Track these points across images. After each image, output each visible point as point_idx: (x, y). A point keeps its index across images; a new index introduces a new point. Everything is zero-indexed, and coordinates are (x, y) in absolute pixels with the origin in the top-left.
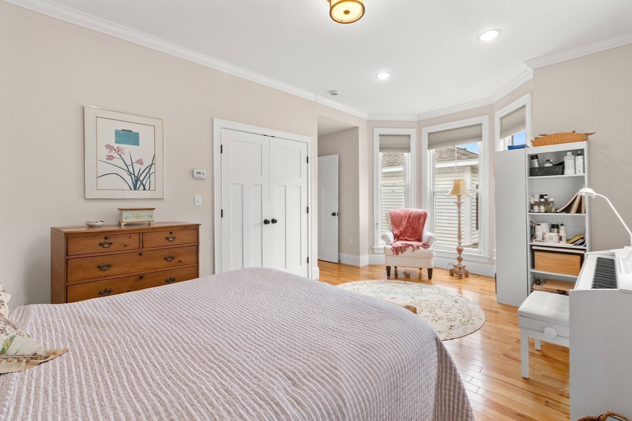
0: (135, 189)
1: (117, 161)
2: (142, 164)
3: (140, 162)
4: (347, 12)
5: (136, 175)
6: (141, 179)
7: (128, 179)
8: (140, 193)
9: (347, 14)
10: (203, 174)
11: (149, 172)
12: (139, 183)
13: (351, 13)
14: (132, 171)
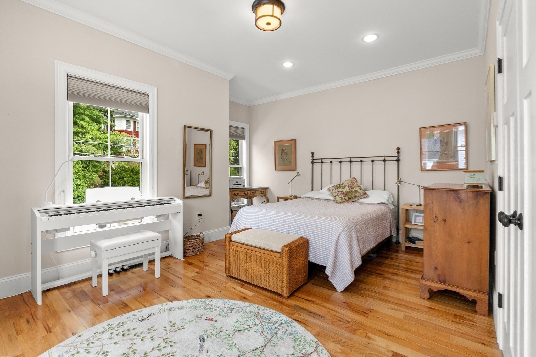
4: (268, 24)
9: (268, 25)
13: (271, 24)
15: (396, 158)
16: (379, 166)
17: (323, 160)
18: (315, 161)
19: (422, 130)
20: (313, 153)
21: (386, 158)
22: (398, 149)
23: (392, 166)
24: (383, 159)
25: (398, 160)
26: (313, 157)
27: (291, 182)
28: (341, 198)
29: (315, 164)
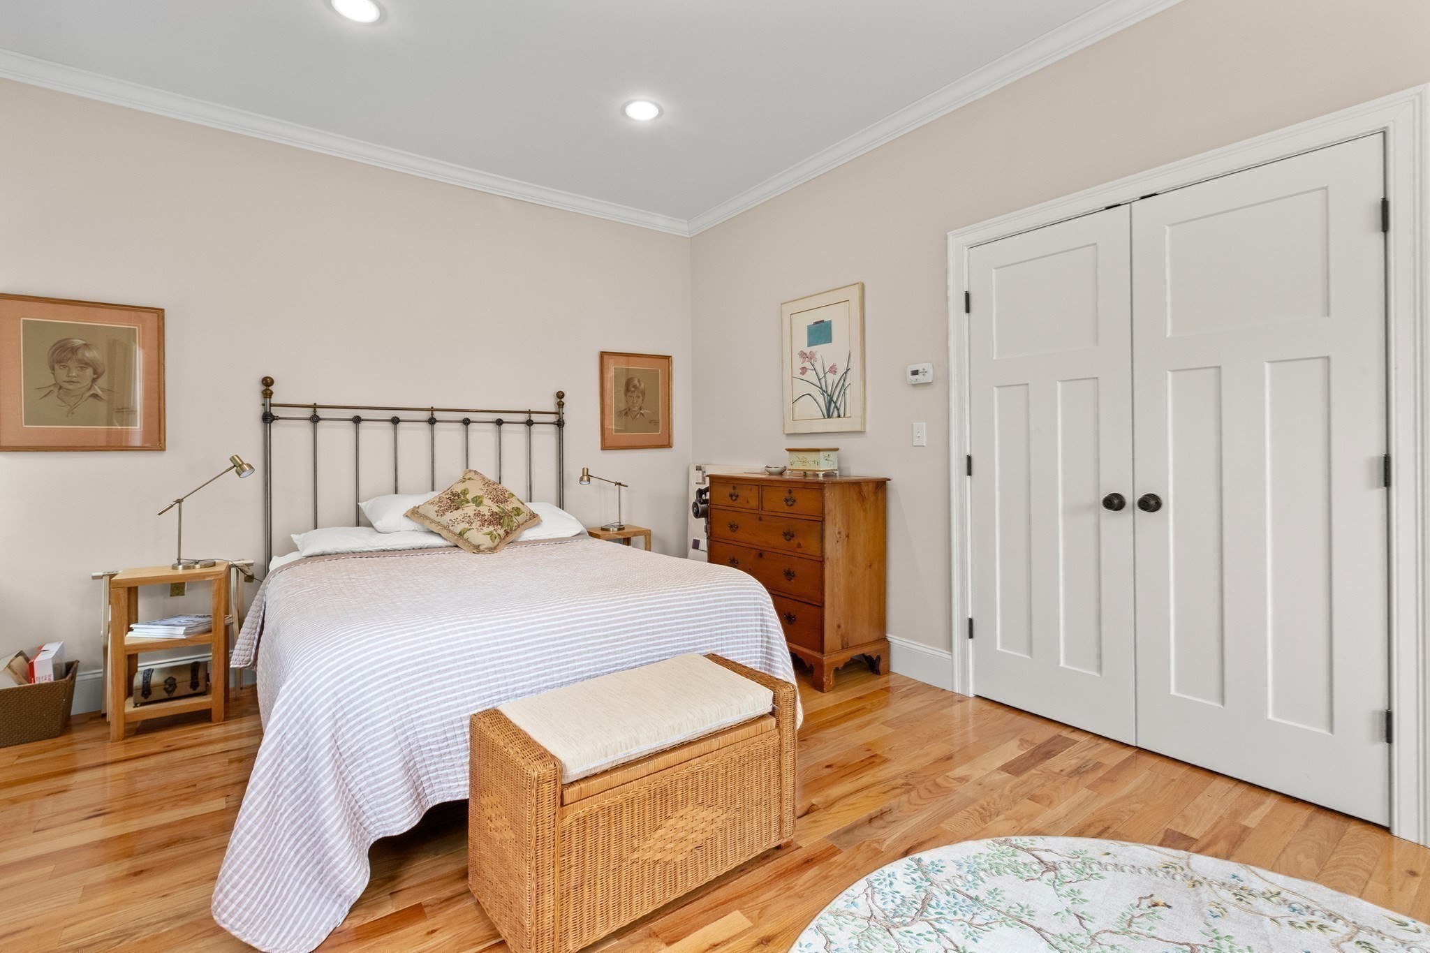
0: (829, 417)
1: (810, 375)
2: (835, 372)
3: (833, 370)
5: (829, 393)
6: (835, 399)
7: (821, 399)
8: (833, 424)
10: (925, 372)
11: (843, 385)
12: (833, 405)
14: (824, 389)
15: (553, 418)
16: (514, 436)
17: (317, 409)
18: (276, 411)
19: (606, 357)
20: (267, 382)
21: (535, 418)
22: (560, 395)
23: (544, 436)
24: (524, 417)
25: (560, 424)
26: (267, 394)
27: (179, 501)
28: (490, 533)
29: (276, 428)
